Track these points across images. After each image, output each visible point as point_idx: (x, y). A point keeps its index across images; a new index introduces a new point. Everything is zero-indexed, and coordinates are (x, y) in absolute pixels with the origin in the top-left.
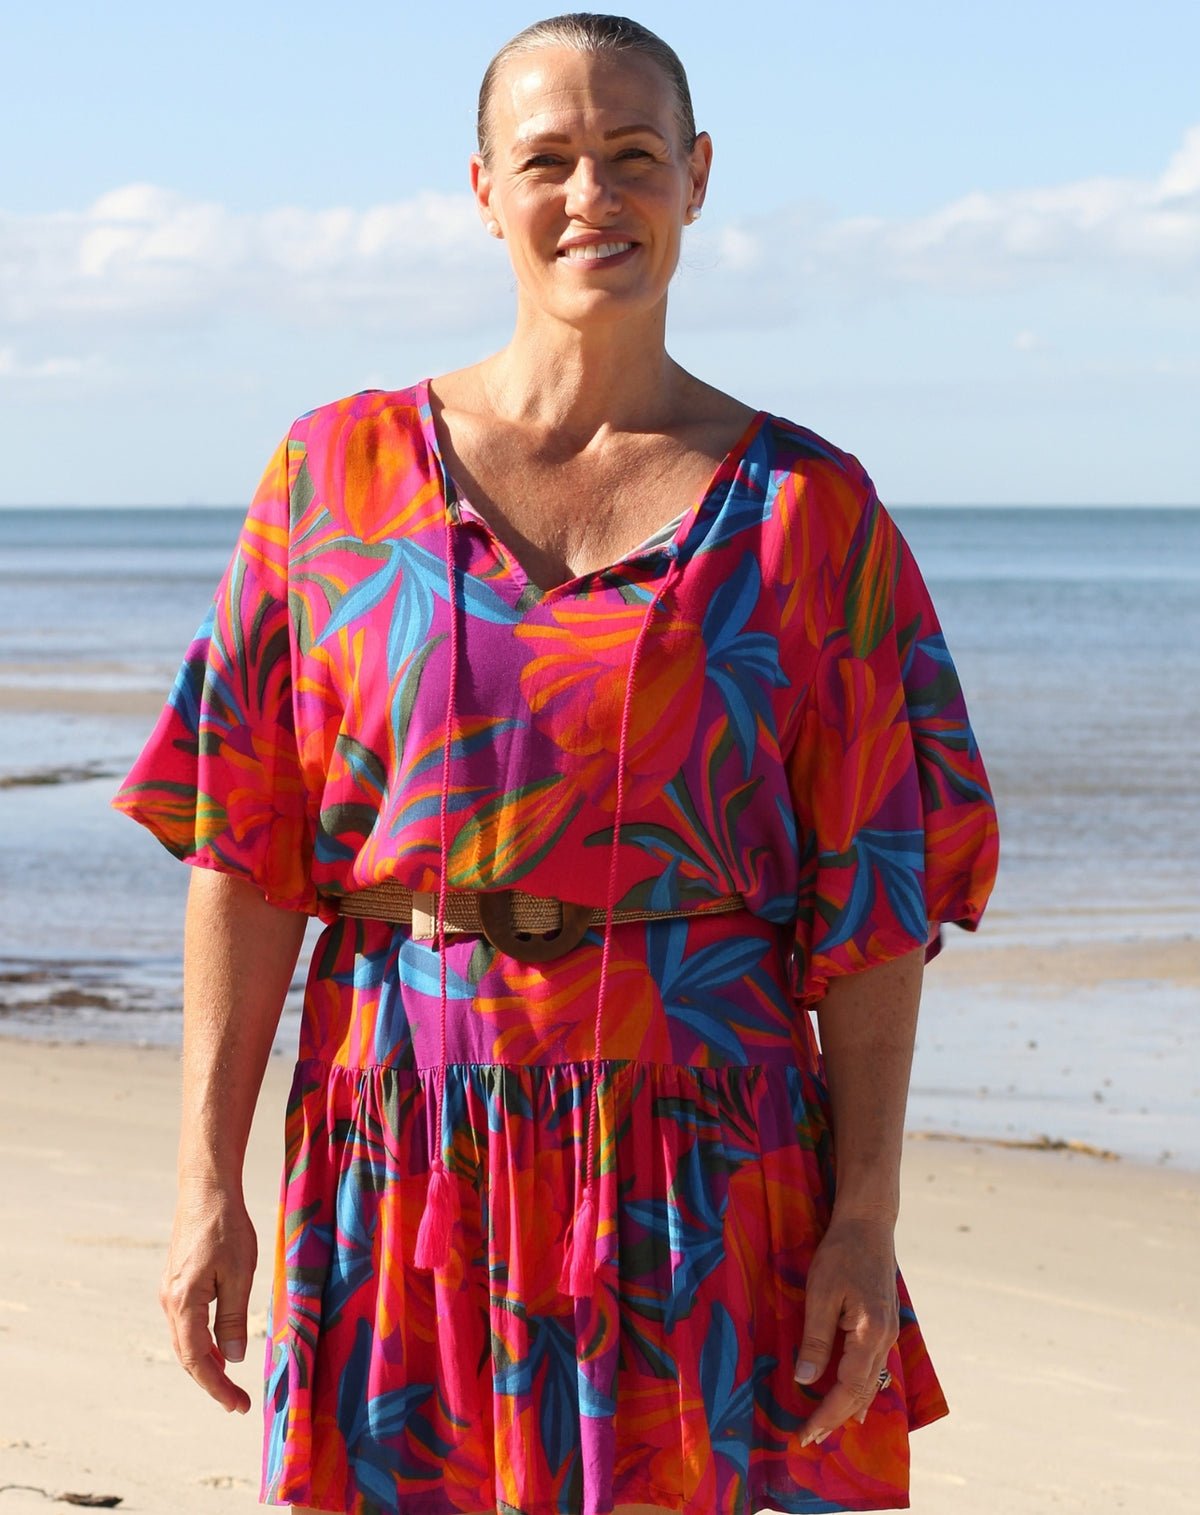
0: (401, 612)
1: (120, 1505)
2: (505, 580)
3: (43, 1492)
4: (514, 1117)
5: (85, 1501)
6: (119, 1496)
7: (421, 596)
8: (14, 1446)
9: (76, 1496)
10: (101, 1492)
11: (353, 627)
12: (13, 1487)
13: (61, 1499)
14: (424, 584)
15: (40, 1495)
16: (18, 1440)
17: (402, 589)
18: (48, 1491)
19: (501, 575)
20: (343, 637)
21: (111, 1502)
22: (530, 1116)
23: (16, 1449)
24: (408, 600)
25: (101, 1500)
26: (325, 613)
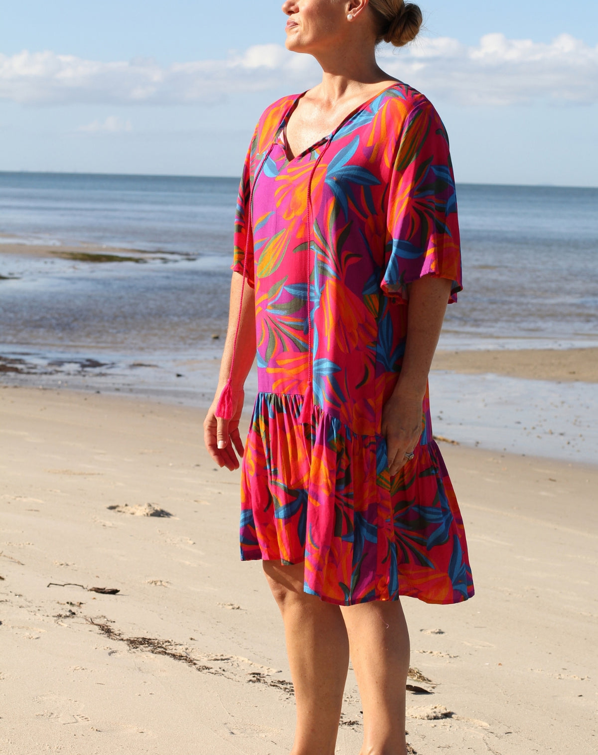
1: (117, 594)
5: (103, 591)
6: (118, 589)
8: (62, 565)
9: (98, 589)
10: (109, 587)
12: (69, 584)
13: (91, 590)
15: (81, 587)
16: (63, 562)
18: (85, 586)
21: (114, 592)
23: (63, 566)
25: (110, 591)
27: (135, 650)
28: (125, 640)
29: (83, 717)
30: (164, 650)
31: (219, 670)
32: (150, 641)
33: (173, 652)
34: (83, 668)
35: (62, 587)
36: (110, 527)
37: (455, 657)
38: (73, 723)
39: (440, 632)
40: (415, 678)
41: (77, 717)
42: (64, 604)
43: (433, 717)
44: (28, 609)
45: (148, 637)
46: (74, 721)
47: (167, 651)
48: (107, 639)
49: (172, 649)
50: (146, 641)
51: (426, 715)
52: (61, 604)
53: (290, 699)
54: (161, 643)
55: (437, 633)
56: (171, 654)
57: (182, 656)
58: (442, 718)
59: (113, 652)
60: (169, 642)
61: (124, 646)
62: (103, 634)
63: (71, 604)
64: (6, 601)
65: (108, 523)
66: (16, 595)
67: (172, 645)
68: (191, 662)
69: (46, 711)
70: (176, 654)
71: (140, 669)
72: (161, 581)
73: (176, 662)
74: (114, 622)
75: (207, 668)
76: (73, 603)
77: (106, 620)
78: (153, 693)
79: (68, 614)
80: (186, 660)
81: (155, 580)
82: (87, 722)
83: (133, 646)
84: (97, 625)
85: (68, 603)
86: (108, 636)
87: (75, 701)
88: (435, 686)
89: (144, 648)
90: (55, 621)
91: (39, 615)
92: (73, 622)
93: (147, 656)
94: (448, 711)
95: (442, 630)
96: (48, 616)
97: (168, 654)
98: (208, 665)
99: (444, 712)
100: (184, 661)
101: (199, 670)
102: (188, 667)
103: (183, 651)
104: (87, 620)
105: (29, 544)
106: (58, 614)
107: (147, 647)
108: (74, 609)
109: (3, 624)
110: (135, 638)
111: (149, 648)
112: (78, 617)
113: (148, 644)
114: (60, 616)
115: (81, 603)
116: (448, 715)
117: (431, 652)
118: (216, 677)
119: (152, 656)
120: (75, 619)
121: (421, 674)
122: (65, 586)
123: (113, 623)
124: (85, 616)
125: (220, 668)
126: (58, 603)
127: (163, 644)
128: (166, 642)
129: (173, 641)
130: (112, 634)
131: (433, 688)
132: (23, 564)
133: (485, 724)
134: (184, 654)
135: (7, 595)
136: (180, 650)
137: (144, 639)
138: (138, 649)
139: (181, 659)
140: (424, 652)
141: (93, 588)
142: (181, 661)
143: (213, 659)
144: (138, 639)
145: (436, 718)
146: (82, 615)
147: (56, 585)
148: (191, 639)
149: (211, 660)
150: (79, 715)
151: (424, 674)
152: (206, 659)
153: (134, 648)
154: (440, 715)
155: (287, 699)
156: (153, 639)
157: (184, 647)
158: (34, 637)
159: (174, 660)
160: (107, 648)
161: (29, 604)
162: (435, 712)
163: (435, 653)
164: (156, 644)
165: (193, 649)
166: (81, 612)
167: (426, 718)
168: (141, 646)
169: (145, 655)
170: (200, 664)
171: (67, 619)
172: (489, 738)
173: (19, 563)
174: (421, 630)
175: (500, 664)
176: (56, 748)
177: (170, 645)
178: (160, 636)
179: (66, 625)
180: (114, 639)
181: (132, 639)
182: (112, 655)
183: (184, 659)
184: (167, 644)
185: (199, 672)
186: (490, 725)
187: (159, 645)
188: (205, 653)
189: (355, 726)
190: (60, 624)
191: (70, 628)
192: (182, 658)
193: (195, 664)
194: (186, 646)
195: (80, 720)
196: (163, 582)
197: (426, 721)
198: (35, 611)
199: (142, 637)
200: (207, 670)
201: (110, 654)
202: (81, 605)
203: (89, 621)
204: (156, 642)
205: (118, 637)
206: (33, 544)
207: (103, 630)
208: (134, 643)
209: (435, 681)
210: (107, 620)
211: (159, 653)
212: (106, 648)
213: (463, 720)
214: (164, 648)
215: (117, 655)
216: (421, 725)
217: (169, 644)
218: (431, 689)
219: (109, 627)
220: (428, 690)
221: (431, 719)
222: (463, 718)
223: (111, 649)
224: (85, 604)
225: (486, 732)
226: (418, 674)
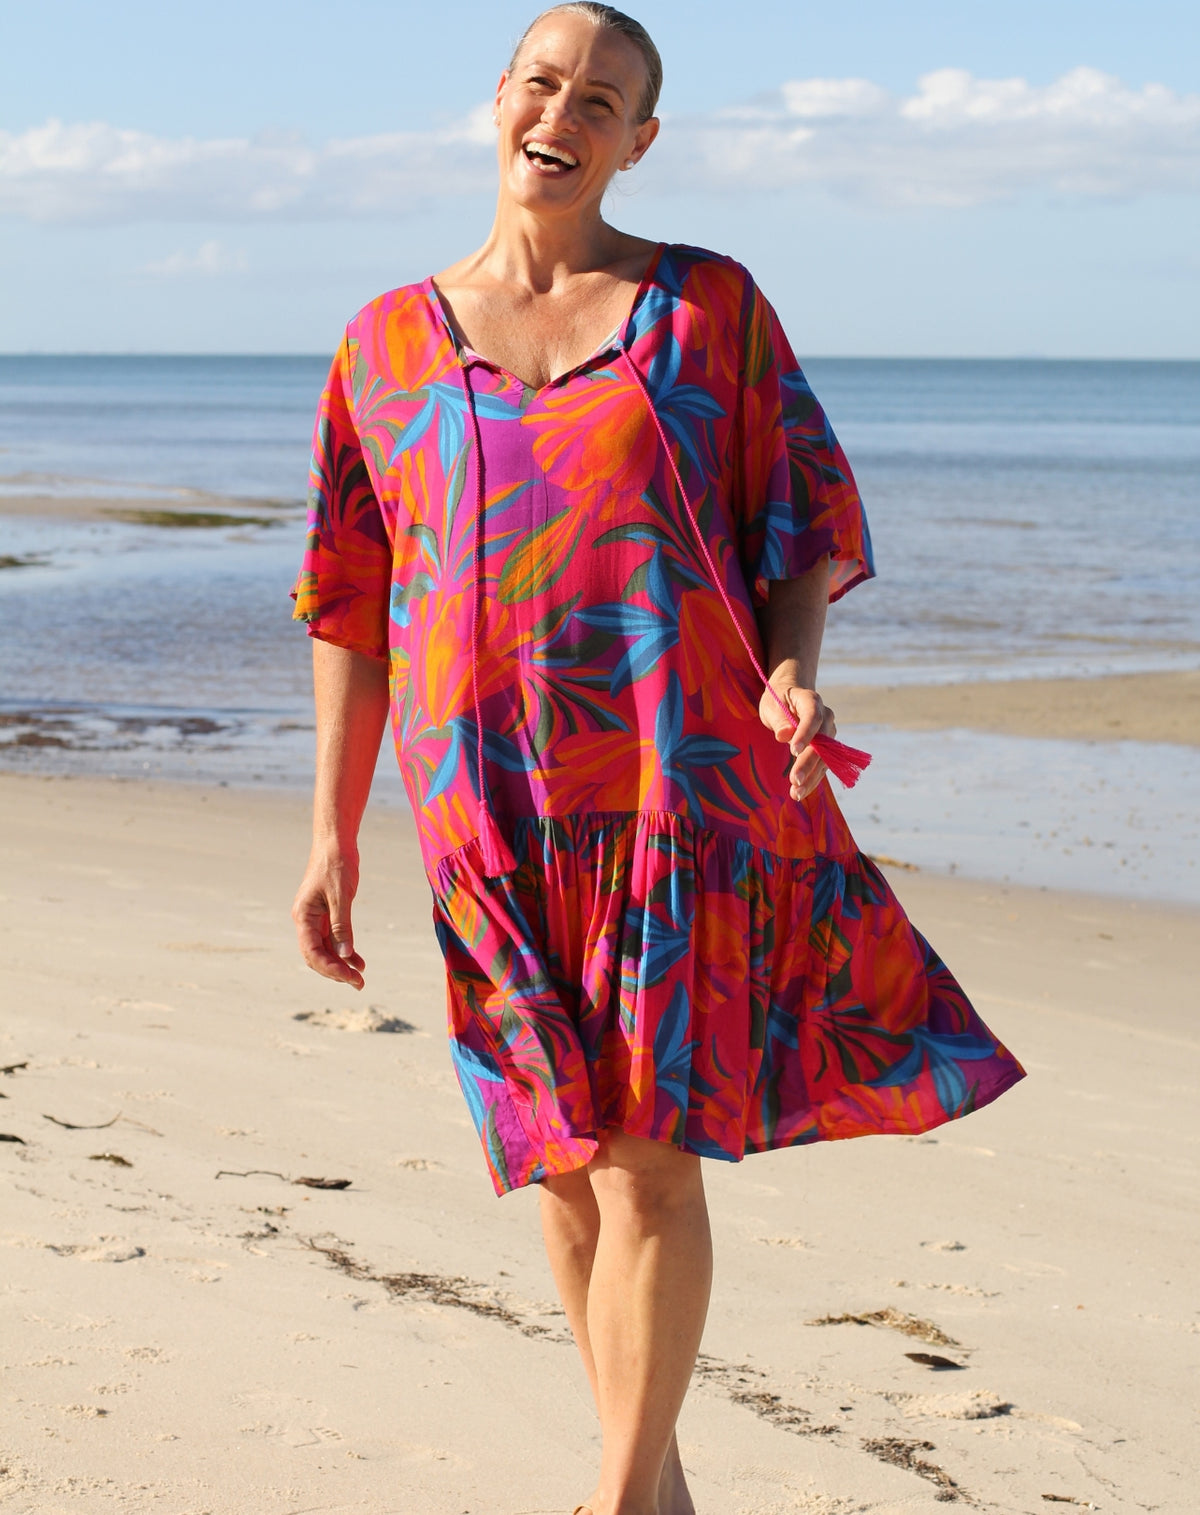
0: (444, 431)
1: (347, 1188)
2: (509, 390)
3: (280, 1176)
4: (561, 852)
5: (321, 1184)
6: (349, 1180)
7: (455, 416)
8: (233, 1134)
9: (312, 1180)
10: (331, 1176)
11: (413, 450)
12: (256, 1172)
13: (298, 1182)
14: (455, 408)
15: (277, 1178)
16: (235, 1129)
17: (441, 415)
18: (285, 1175)
19: (504, 389)
20: (407, 456)
21: (341, 1185)
22: (572, 850)
23: (235, 1136)
24: (447, 422)
25: (333, 1183)
26: (390, 442)
27: (400, 1298)
28: (379, 1280)
29: (328, 1432)
30: (456, 1297)
31: (563, 1333)
32: (426, 1280)
33: (473, 1300)
34: (312, 1336)
35: (242, 1178)
36: (307, 1056)
37: (994, 1295)
38: (313, 1443)
39: (959, 1248)
40: (930, 1339)
41: (319, 1433)
42: (253, 1212)
43: (976, 1415)
44: (188, 1222)
45: (421, 1272)
46: (313, 1439)
47: (461, 1299)
48: (345, 1278)
49: (470, 1295)
50: (417, 1281)
51: (963, 1411)
52: (248, 1212)
53: (705, 1387)
54: (448, 1283)
55: (952, 1249)
56: (470, 1304)
57: (491, 1309)
58: (993, 1416)
59: (361, 1304)
60: (462, 1281)
61: (378, 1291)
62: (336, 1268)
63: (266, 1210)
64: (145, 1208)
65: (303, 1049)
66: (161, 1197)
67: (468, 1287)
68: (509, 1318)
69: (258, 1423)
70: (479, 1304)
71: (417, 1336)
72: (424, 1162)
73: (481, 1320)
74: (352, 1244)
75: (541, 1331)
76: (270, 1208)
77: (336, 1240)
78: (451, 1381)
79: (264, 1231)
80: (499, 1315)
81: (412, 1159)
82: (337, 1442)
83: (396, 1291)
84: (321, 1251)
85: (260, 1209)
86: (347, 1273)
87: (309, 1402)
88: (968, 1353)
89: (417, 1295)
90: (243, 1245)
91: (210, 1236)
92: (278, 1248)
93: (426, 1310)
94: (1002, 1402)
95: (962, 1243)
96: (227, 1236)
97: (465, 1305)
98: (544, 1323)
99: (996, 1404)
100: (496, 1317)
101: (527, 1334)
102: (505, 1329)
103: (491, 1298)
104: (302, 1242)
105: (164, 1094)
106: (245, 1231)
107: (422, 1292)
108: (274, 1221)
109: (148, 1253)
110: (398, 1275)
111: (427, 1294)
112: (285, 1237)
113: (423, 1286)
114: (250, 1235)
115: (284, 1210)
116: (1002, 1410)
117: (949, 1287)
118: (562, 1347)
119: (436, 1309)
120: (279, 1242)
121: (938, 1331)
122: (249, 1176)
123: (351, 1246)
124: (297, 1234)
125: (566, 1330)
126: (242, 1209)
127: (451, 1285)
128: (456, 1281)
129: (470, 1279)
130: (352, 1268)
131: (966, 1356)
132: (161, 1135)
133: (1074, 1425)
134: (493, 1304)
135: (144, 1196)
136: (484, 1297)
137: (414, 1276)
138: (407, 1296)
139: (489, 1314)
140: (935, 1287)
141: (302, 1178)
142: (492, 1317)
143: (550, 1311)
144: (403, 1276)
145: (981, 1416)
146: (290, 1232)
147: (231, 1174)
148: (502, 1274)
149: (545, 1314)
150: (321, 1429)
151: (945, 1331)
152: (536, 1312)
153: (399, 1294)
154: (988, 1411)
155: (700, 1386)
156: (432, 1277)
157: (491, 1291)
158: (210, 1279)
159: (477, 1317)
160: (350, 1296)
161: (189, 1214)
162: (978, 1405)
163: (956, 1287)
164: (439, 1286)
165: (508, 1294)
166: (288, 1227)
167: (963, 1417)
168: (413, 1290)
169: (421, 1309)
170: (527, 1322)
171: (265, 1242)
172: (1085, 1451)
173: (154, 1132)
174: (923, 1244)
175: (1080, 1307)
176: (289, 1492)
177: (465, 1287)
178: (442, 1270)
179: (264, 1254)
180: (360, 1279)
181: (393, 1277)
182: (359, 1308)
183: (495, 1314)
184: (458, 1284)
185: (528, 1339)
186: (1083, 1426)
187: (445, 1288)
188: (531, 1301)
189: (834, 1436)
190: (252, 1252)
191: (273, 1258)
192: (492, 1312)
193: (517, 1323)
194: (496, 1289)
195: (323, 1437)
196: (427, 1164)
197: (964, 1423)
198: (201, 1228)
199: (410, 1272)
200: (542, 1335)
201: (356, 1307)
202: (286, 1213)
203: (307, 1245)
204: (438, 1281)
205: (365, 1274)
206: (172, 1095)
207: (334, 1261)
208: (398, 1284)
209: (967, 1342)
210: (340, 1242)
211: (448, 1302)
212: (347, 1296)
213: (1031, 1419)
214: (456, 1294)
215: (369, 1309)
216: (956, 1430)
217: (463, 1284)
218: (961, 1358)
219: (345, 1255)
220: (957, 1361)
221: (972, 1418)
222: (1032, 1415)
223: (355, 1297)
224: (291, 1209)
225: (1079, 1441)
226: (935, 1331)
